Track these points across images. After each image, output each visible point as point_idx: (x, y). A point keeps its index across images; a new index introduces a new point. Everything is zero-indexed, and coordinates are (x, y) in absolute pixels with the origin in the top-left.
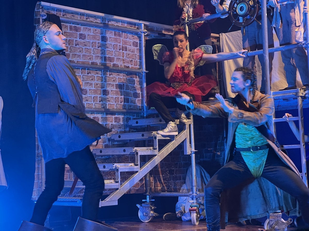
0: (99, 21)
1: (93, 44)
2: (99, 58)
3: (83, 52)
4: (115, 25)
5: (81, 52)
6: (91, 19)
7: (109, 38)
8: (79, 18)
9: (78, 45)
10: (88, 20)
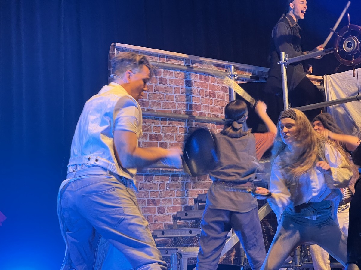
0: (182, 63)
1: (176, 90)
2: (183, 105)
3: (164, 99)
4: (200, 67)
5: (162, 100)
6: (173, 61)
7: (194, 82)
8: (159, 60)
9: (158, 91)
10: (169, 62)
